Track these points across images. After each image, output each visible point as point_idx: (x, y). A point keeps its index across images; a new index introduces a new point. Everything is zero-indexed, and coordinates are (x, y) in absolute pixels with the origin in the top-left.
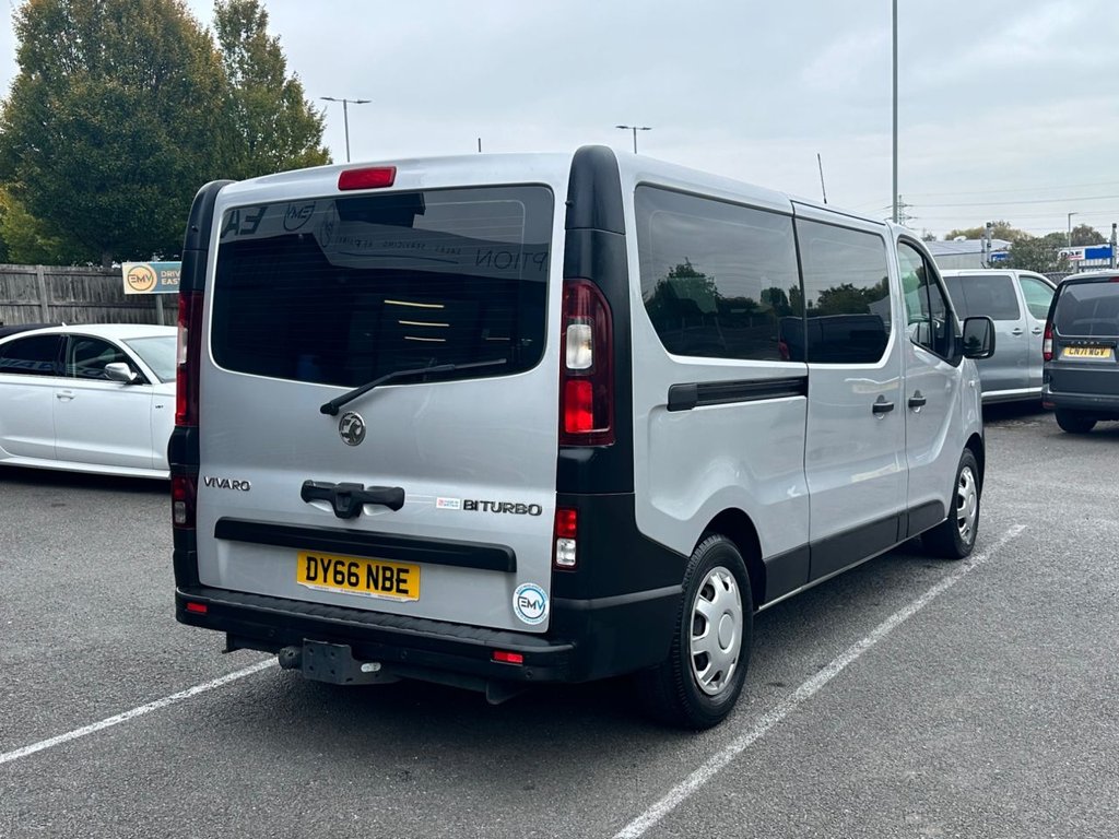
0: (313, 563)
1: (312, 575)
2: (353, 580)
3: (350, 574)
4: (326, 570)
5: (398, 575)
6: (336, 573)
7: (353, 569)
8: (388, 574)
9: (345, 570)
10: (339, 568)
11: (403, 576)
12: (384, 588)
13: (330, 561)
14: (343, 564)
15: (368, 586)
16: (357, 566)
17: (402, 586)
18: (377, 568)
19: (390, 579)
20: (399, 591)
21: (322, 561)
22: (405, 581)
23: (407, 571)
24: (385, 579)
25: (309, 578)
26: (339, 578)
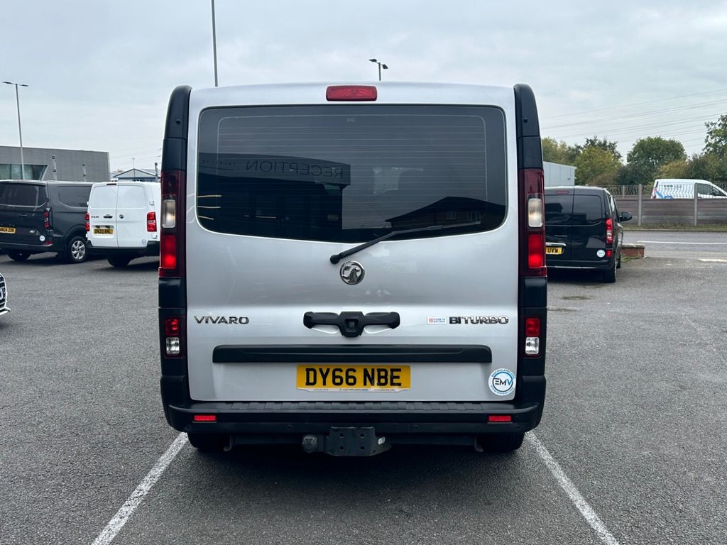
0: (311, 374)
1: (311, 380)
2: (351, 381)
3: (348, 377)
4: (324, 377)
5: (392, 374)
6: (334, 377)
7: (351, 373)
8: (383, 374)
9: (343, 375)
10: (337, 373)
11: (395, 374)
12: (380, 384)
13: (328, 370)
14: (341, 371)
15: (365, 384)
16: (354, 371)
17: (395, 381)
18: (373, 370)
19: (385, 377)
20: (392, 384)
21: (321, 370)
22: (398, 377)
23: (399, 370)
24: (380, 377)
25: (308, 383)
26: (338, 381)
